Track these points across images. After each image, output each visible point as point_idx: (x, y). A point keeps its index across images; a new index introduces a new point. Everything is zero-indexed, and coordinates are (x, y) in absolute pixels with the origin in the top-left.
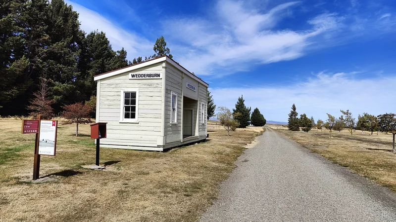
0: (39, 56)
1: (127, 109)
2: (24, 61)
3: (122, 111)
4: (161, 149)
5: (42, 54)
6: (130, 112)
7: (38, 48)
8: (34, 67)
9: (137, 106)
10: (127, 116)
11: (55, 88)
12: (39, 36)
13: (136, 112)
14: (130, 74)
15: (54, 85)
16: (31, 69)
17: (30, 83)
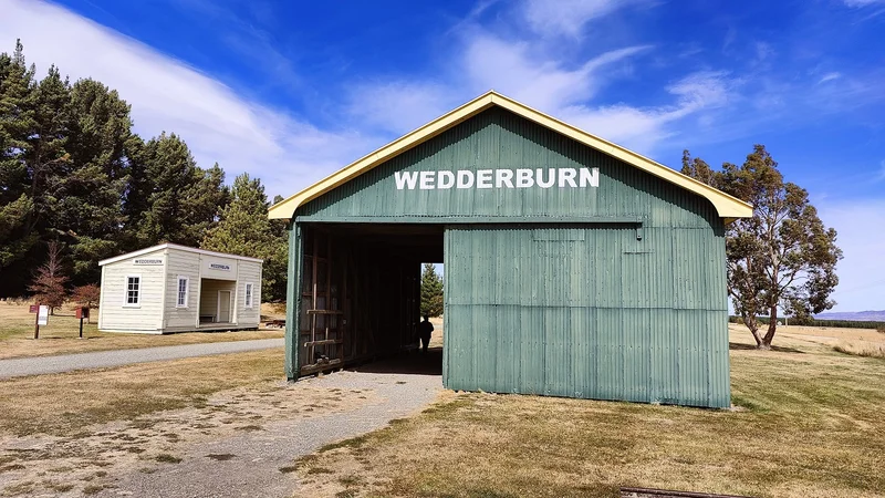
0: (52, 191)
1: (131, 294)
2: (23, 203)
3: (125, 296)
4: (161, 332)
5: (58, 186)
6: (133, 297)
7: (49, 177)
8: (41, 211)
9: (139, 291)
10: (130, 301)
11: (79, 246)
12: (52, 154)
13: (139, 297)
14: (134, 260)
15: (77, 242)
16: (37, 213)
17: (34, 238)
